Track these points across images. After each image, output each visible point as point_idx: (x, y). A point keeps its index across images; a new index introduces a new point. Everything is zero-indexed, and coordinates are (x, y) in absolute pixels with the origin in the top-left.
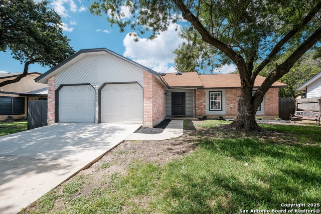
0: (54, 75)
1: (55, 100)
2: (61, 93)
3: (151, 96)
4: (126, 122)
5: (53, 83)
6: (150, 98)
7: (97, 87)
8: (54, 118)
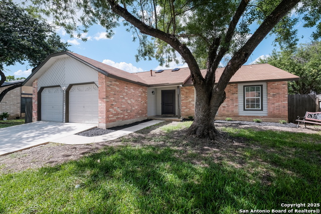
0: (37, 79)
1: (38, 101)
2: (43, 94)
3: (105, 97)
4: (87, 122)
5: (36, 86)
6: (104, 98)
7: (64, 88)
8: (37, 116)
